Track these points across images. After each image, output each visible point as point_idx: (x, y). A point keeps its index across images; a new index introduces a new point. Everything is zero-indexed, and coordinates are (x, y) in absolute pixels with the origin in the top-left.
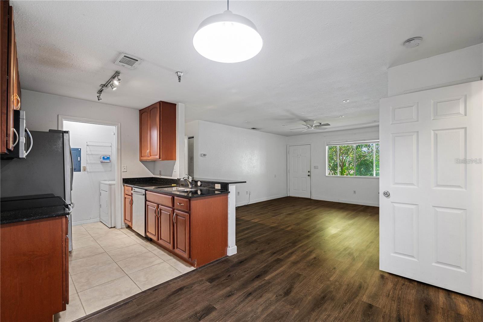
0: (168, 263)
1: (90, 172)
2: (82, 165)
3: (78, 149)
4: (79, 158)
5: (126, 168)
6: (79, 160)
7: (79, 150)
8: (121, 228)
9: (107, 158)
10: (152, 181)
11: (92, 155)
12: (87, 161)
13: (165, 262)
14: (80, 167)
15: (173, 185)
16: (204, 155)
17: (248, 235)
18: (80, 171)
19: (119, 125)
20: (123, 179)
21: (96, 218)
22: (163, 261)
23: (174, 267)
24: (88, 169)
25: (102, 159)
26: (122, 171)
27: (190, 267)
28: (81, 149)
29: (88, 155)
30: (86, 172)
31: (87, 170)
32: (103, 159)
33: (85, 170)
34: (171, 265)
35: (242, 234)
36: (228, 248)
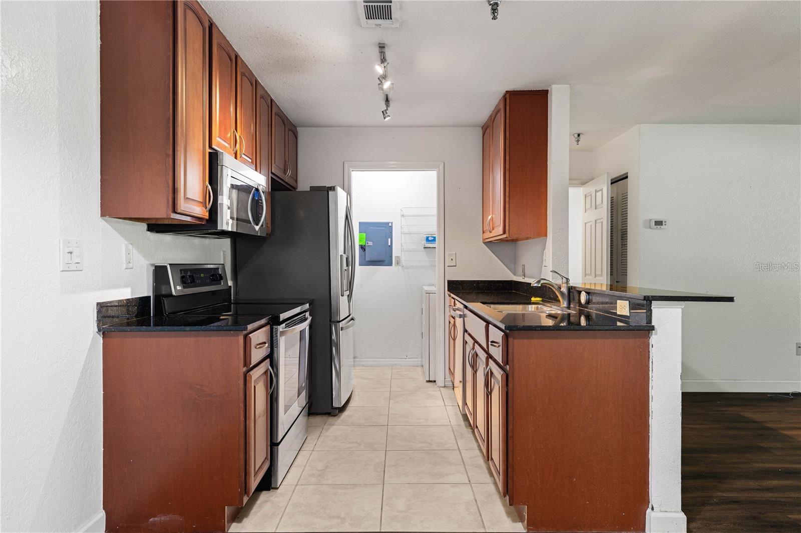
0: (473, 491)
1: (407, 268)
2: (395, 254)
3: (388, 223)
4: (389, 239)
5: (454, 259)
6: (389, 244)
7: (390, 225)
8: (445, 387)
9: (433, 238)
10: (511, 290)
11: (410, 233)
12: (402, 245)
13: (469, 485)
14: (391, 256)
15: (533, 299)
16: (659, 223)
17: (781, 495)
18: (390, 264)
19: (441, 167)
20: (448, 281)
21: (417, 358)
22: (468, 482)
23: (479, 505)
24: (403, 263)
25: (424, 241)
26: (447, 264)
27: (514, 521)
28: (392, 223)
29: (403, 235)
30: (400, 267)
31: (401, 264)
32: (427, 241)
33: (398, 263)
34: (475, 498)
35: (752, 484)
36: (649, 511)
